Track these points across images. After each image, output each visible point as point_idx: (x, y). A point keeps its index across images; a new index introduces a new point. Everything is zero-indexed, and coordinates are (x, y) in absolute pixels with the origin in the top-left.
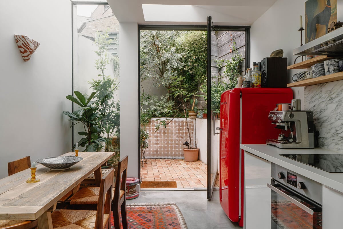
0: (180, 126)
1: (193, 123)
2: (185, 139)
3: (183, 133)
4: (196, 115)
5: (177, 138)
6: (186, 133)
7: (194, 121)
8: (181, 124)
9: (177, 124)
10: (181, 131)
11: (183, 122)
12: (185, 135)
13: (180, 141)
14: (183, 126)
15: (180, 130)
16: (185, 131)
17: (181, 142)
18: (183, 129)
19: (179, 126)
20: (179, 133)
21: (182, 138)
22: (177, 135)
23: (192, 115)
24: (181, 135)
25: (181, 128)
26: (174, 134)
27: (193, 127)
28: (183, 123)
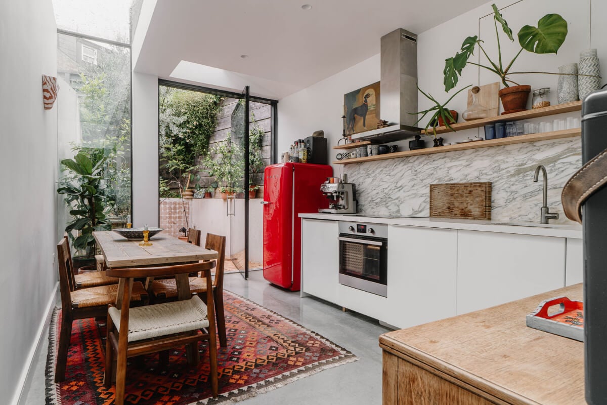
0: (172, 209)
1: (189, 205)
2: (178, 224)
3: (175, 218)
4: (193, 195)
5: (168, 224)
6: (180, 217)
7: (190, 201)
8: (172, 206)
9: (168, 206)
10: (173, 215)
11: (175, 203)
12: (177, 220)
13: (171, 227)
14: (175, 208)
15: (171, 214)
16: (178, 215)
17: (172, 229)
18: (175, 212)
19: (170, 208)
20: (170, 218)
21: (174, 223)
22: (168, 220)
23: (187, 195)
24: (173, 220)
25: (173, 211)
26: (164, 219)
27: (189, 209)
28: (176, 205)
